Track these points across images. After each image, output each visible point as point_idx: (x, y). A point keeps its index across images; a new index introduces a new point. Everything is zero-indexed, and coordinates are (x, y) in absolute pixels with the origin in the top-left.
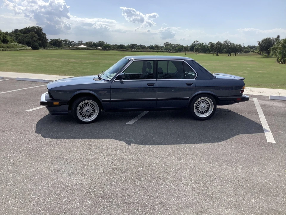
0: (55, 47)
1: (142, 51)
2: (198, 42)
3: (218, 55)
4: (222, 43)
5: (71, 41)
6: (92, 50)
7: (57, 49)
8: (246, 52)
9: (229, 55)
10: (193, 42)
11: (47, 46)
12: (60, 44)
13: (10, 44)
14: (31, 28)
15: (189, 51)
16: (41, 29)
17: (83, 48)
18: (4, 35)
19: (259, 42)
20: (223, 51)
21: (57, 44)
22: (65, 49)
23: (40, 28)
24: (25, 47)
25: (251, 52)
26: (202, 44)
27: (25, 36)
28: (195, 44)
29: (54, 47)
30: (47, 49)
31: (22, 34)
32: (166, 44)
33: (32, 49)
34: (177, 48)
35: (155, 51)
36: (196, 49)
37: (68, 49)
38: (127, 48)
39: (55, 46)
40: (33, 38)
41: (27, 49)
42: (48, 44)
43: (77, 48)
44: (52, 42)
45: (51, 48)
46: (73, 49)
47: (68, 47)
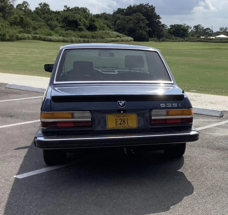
0: (177, 38)
5: (205, 28)
7: (179, 41)
11: (163, 35)
12: (185, 33)
13: (99, 32)
14: (138, 6)
16: (153, 9)
18: (91, 18)
21: (179, 33)
22: (192, 41)
23: (152, 6)
24: (120, 37)
27: (127, 19)
29: (174, 37)
30: (164, 41)
31: (123, 17)
33: (134, 40)
37: (197, 41)
39: (177, 36)
40: (139, 22)
41: (123, 41)
42: (165, 33)
43: (212, 39)
44: (172, 30)
45: (170, 39)
46: (205, 42)
47: (197, 37)
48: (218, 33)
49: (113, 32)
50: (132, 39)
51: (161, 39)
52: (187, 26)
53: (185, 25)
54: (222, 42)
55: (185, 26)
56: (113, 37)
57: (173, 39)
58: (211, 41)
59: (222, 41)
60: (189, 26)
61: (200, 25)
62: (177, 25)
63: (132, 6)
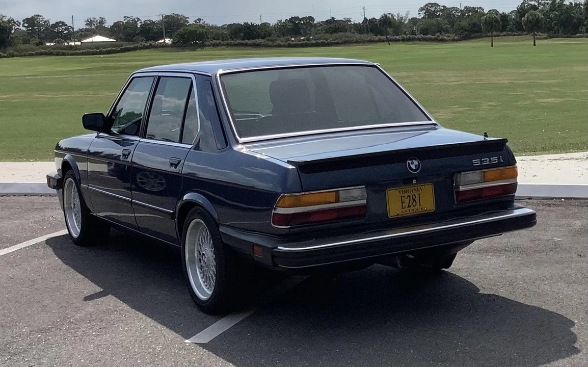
1: (329, 45)
5: (52, 22)
6: (131, 53)
15: (511, 30)
17: (98, 48)
22: (24, 56)
28: (533, 2)
32: (431, 11)
34: (464, 23)
35: (382, 38)
36: (529, 21)
37: (38, 55)
38: (270, 35)
43: (76, 47)
47: (38, 45)
48: (85, 33)
52: (9, 21)
53: (4, 19)
54: (101, 53)
55: (3, 22)
58: (74, 51)
59: (98, 50)
60: (13, 20)
61: (38, 16)
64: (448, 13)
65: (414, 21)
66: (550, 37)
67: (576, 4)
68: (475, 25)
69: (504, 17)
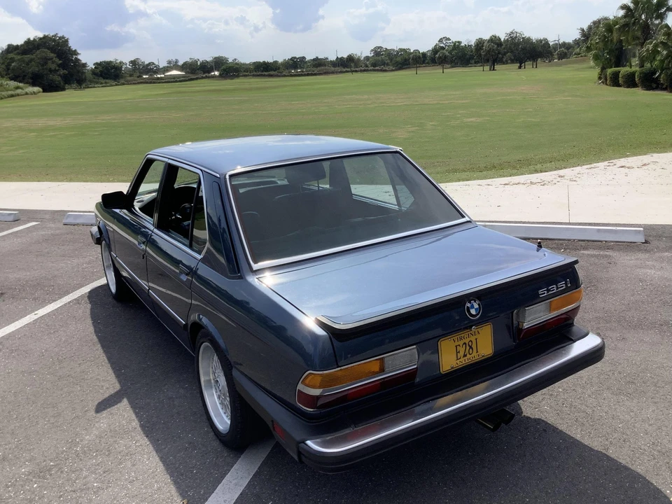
0: (107, 81)
1: (315, 74)
2: (449, 39)
3: (494, 70)
4: (502, 40)
5: (147, 63)
6: (195, 82)
7: (111, 86)
8: (562, 56)
9: (520, 67)
10: (437, 42)
11: (85, 79)
12: (118, 72)
14: (41, 39)
15: (428, 63)
16: (65, 42)
17: (174, 78)
19: (583, 30)
20: (504, 60)
21: (109, 73)
22: (131, 84)
23: (63, 37)
24: (22, 88)
25: (575, 54)
26: (457, 44)
27: (27, 60)
28: (442, 45)
29: (103, 81)
30: (88, 87)
31: (19, 57)
32: (378, 51)
33: (44, 92)
34: (399, 59)
35: (348, 69)
36: (440, 58)
37: (138, 83)
38: (279, 68)
39: (107, 78)
40: (46, 63)
41: (27, 94)
42: (89, 76)
43: (161, 78)
44: (98, 70)
45: (97, 83)
46: (151, 83)
47: (138, 77)
48: (166, 69)
49: (8, 82)
50: (41, 90)
51: (84, 85)
52: (120, 63)
53: (117, 61)
54: (176, 82)
55: (117, 63)
56: (11, 90)
57: (102, 83)
58: (159, 81)
59: (175, 79)
60: (123, 62)
61: (138, 59)
62: (105, 62)
63: (32, 39)
64: (389, 53)
65: (367, 58)
66: (453, 67)
67: (469, 46)
68: (406, 60)
69: (424, 54)
